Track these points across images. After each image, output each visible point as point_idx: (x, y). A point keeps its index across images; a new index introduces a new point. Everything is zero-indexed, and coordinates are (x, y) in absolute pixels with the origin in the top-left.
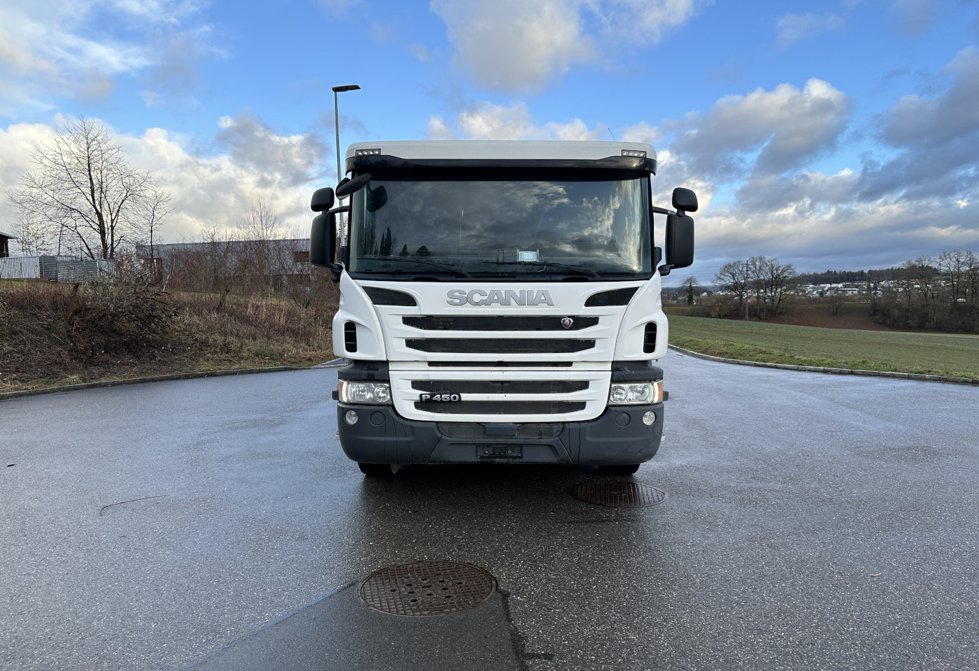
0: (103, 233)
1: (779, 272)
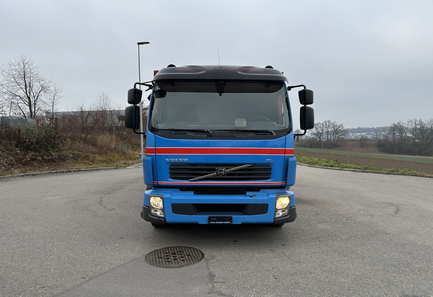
0: (30, 106)
1: (337, 127)
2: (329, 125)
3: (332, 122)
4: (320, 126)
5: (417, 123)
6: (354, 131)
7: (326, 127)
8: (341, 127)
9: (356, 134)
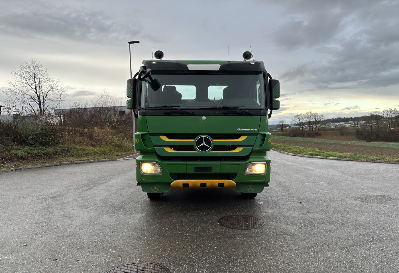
0: (40, 104)
2: (310, 116)
3: (313, 113)
4: (302, 117)
7: (307, 118)
8: (322, 117)
9: (336, 123)
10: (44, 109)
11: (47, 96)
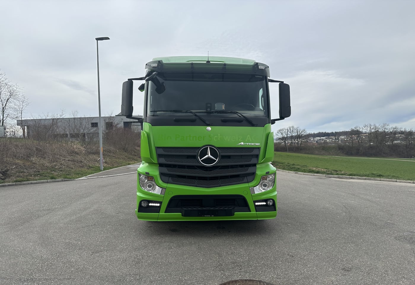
1: (300, 132)
2: (293, 130)
3: (295, 127)
4: (285, 131)
5: (372, 128)
6: (314, 135)
7: (290, 132)
8: (304, 132)
9: (317, 138)
10: (3, 119)
11: (7, 105)
